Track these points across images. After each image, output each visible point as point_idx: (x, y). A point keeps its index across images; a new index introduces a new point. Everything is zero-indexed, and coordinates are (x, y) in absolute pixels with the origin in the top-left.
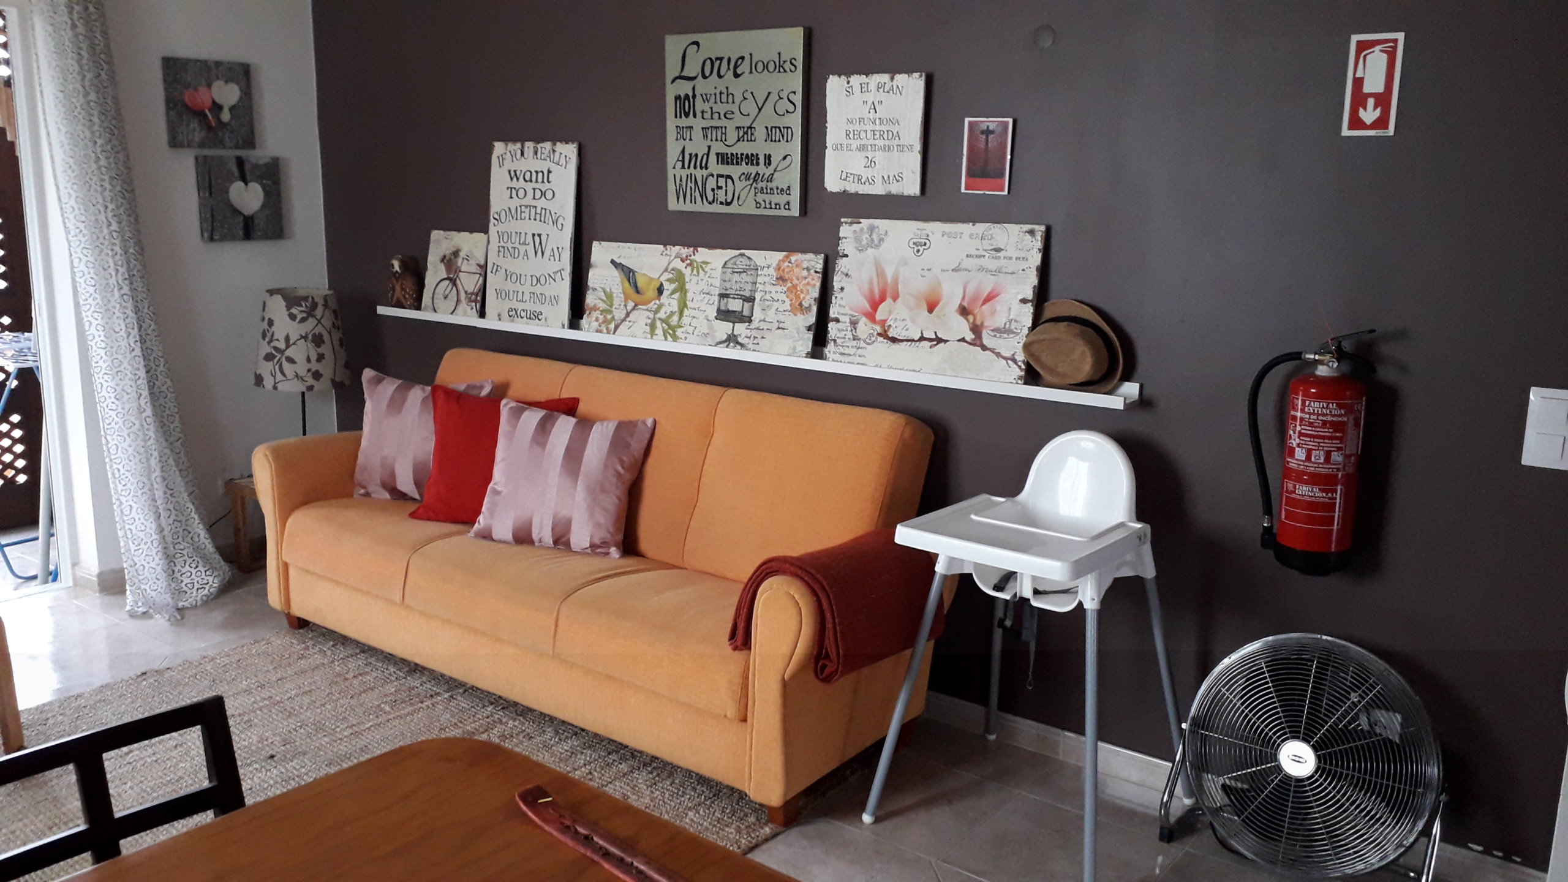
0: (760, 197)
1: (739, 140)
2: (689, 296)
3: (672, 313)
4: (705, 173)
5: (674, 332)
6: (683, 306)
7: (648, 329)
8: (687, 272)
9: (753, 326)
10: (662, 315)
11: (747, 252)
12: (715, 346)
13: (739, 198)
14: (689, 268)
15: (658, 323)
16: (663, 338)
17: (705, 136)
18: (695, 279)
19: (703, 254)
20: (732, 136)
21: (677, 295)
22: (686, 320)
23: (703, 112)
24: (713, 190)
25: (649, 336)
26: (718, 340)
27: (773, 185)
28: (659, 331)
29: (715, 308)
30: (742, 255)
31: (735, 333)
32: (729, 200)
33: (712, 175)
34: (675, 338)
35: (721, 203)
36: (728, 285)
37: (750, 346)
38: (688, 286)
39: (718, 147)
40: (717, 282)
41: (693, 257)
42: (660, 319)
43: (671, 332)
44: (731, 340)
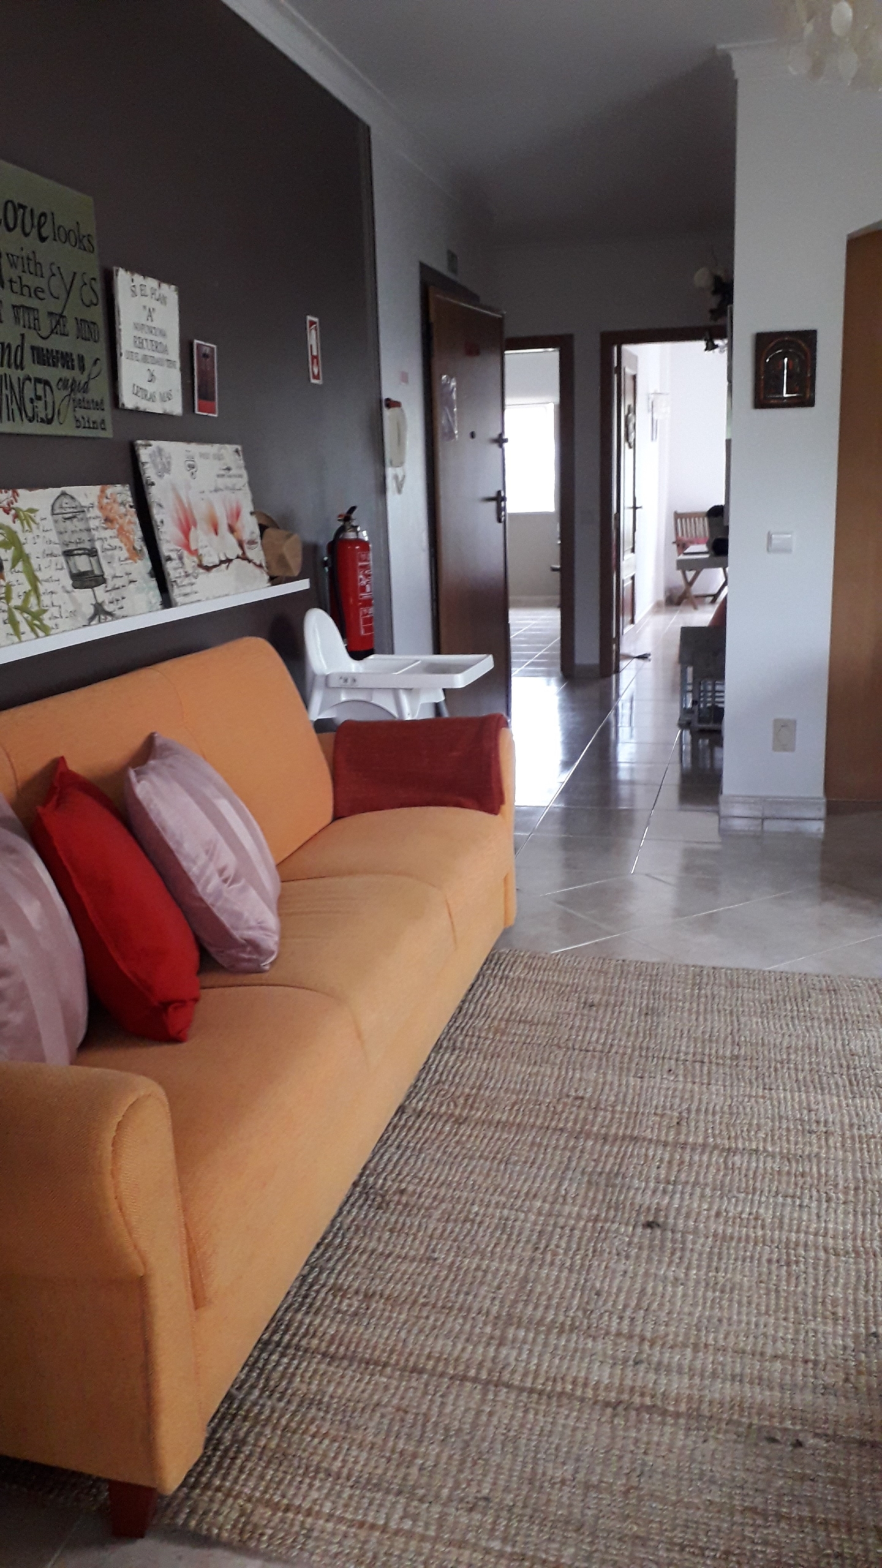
0: (80, 412)
1: (52, 331)
2: (34, 562)
3: (27, 594)
4: (21, 374)
5: (41, 621)
6: (34, 580)
7: (8, 628)
8: (17, 527)
9: (111, 584)
10: (16, 601)
11: (70, 490)
12: (89, 625)
13: (59, 413)
14: (18, 522)
15: (18, 616)
16: (33, 636)
17: (18, 321)
18: (29, 536)
19: (27, 499)
20: (45, 325)
21: (20, 566)
22: (46, 600)
23: (11, 282)
24: (32, 401)
25: (16, 639)
26: (89, 616)
27: (88, 396)
28: (24, 627)
29: (66, 572)
30: (64, 494)
31: (100, 601)
32: (50, 417)
33: (30, 379)
34: (46, 631)
35: (42, 421)
36: (66, 537)
37: (118, 613)
38: (27, 549)
39: (35, 339)
40: (53, 536)
41: (15, 505)
42: (17, 608)
43: (39, 627)
44: (100, 612)
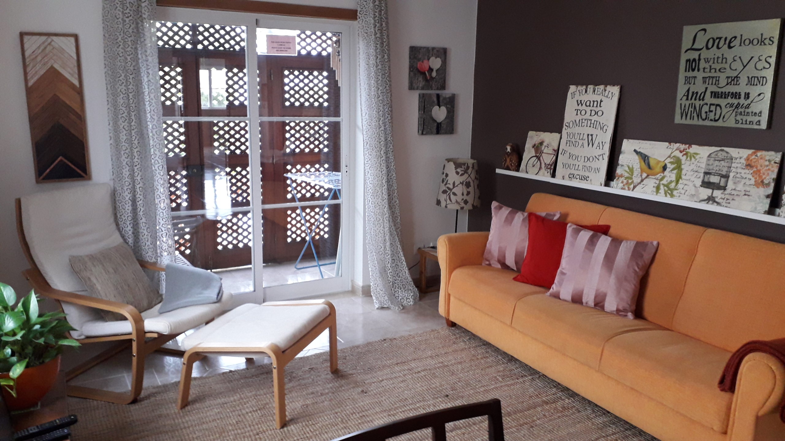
0: (739, 118)
1: (727, 84)
2: (684, 172)
3: (671, 182)
4: (702, 103)
5: (672, 192)
6: (679, 178)
7: (655, 189)
8: (683, 159)
9: (726, 192)
10: (664, 182)
11: (726, 149)
12: (699, 202)
13: (724, 117)
14: (685, 157)
15: (662, 187)
16: (664, 195)
17: (704, 82)
18: (688, 163)
19: (695, 149)
20: (723, 82)
21: (675, 172)
22: (680, 186)
23: (704, 69)
24: (706, 112)
25: (655, 193)
26: (701, 199)
27: (750, 110)
28: (662, 191)
29: (701, 180)
30: (721, 150)
31: (714, 195)
32: (716, 119)
33: (707, 104)
34: (672, 196)
35: (711, 120)
36: (711, 167)
37: (724, 204)
38: (683, 167)
39: (714, 89)
40: (703, 165)
41: (687, 150)
42: (663, 184)
43: (670, 192)
44: (711, 199)
